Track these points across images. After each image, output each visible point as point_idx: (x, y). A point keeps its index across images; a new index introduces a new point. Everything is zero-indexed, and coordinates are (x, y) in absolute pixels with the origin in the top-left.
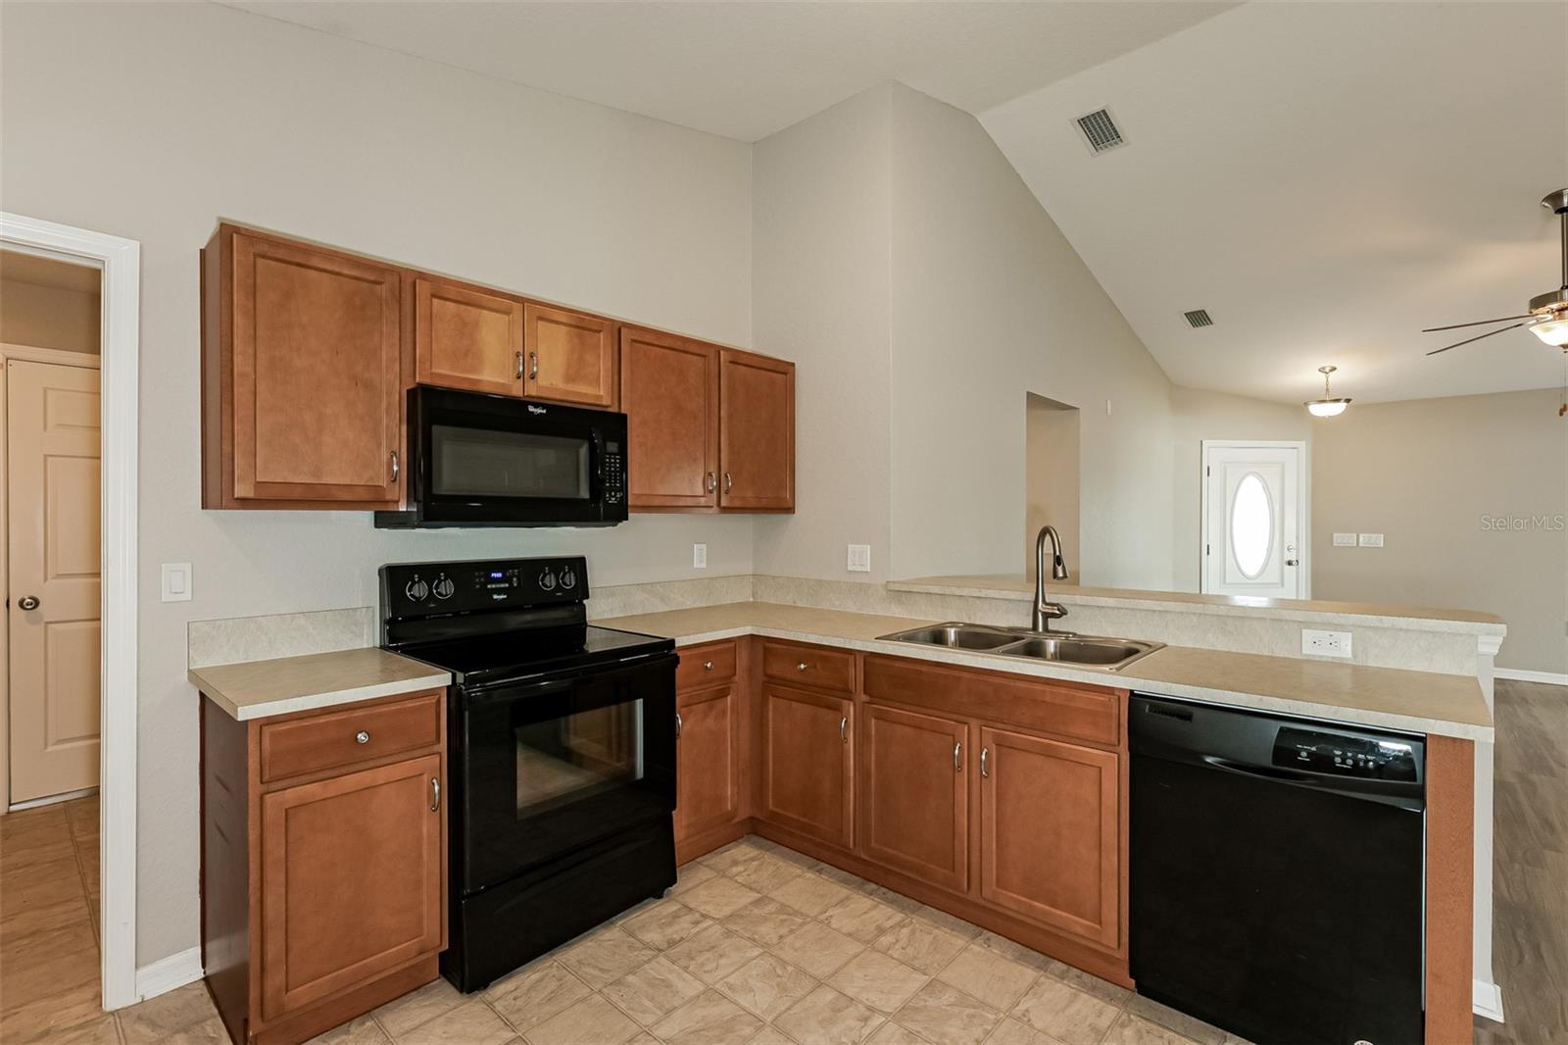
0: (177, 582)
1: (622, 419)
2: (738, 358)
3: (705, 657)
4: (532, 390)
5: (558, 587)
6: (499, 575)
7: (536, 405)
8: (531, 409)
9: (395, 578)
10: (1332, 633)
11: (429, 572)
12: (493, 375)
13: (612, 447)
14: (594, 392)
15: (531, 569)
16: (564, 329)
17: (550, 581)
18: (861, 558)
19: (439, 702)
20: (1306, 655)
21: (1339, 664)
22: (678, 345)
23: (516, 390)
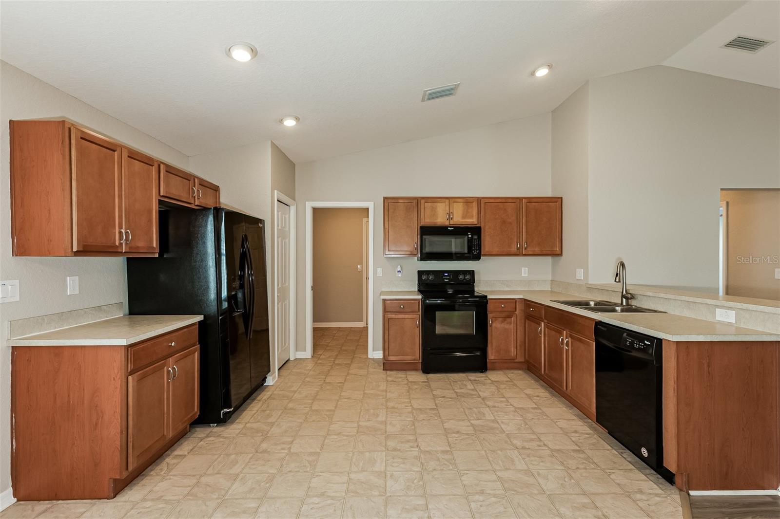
0: (380, 271)
1: (480, 228)
2: (530, 200)
3: (502, 303)
4: (452, 222)
5: (465, 279)
6: (447, 274)
7: (450, 227)
8: (449, 228)
9: (420, 273)
10: (727, 311)
11: (428, 272)
12: (441, 220)
13: (475, 237)
14: (472, 220)
15: (456, 273)
16: (461, 204)
17: (461, 277)
18: (580, 274)
19: (419, 302)
20: (717, 320)
21: (730, 324)
22: (504, 201)
23: (447, 223)
